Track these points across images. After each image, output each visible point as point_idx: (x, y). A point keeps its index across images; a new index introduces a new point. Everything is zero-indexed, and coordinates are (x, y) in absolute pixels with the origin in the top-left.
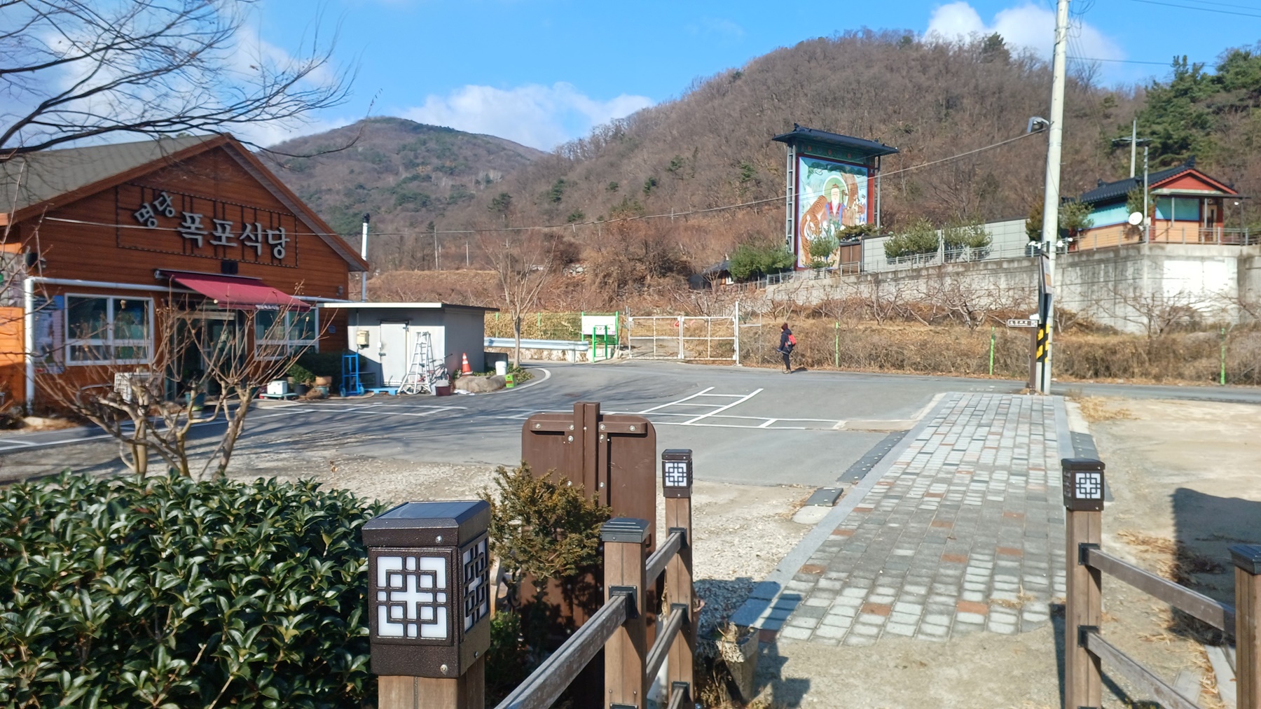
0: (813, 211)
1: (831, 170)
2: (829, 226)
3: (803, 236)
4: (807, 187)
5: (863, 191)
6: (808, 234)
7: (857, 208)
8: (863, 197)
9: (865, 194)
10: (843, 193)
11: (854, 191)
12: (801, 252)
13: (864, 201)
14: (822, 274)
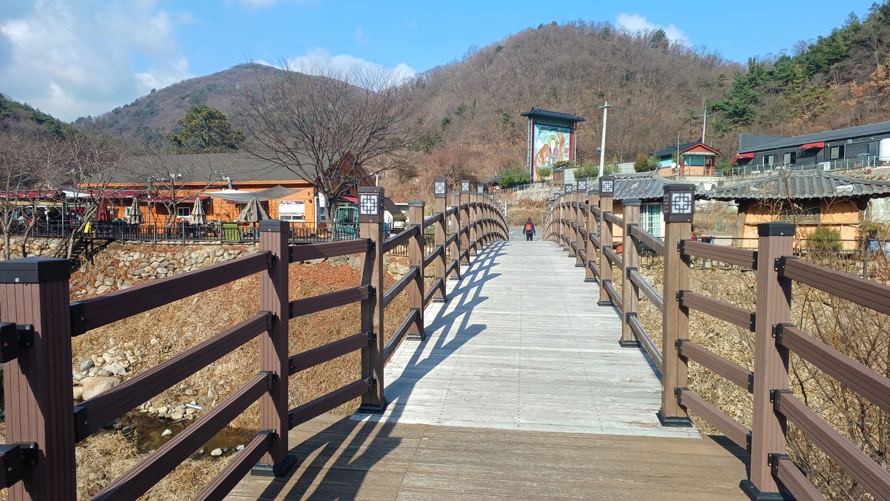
0: (541, 152)
1: (551, 130)
2: (549, 160)
3: (536, 165)
4: (538, 140)
5: (567, 141)
6: (539, 164)
7: (564, 150)
8: (567, 144)
9: (569, 142)
10: (557, 142)
11: (562, 142)
12: (535, 174)
13: (568, 146)
14: (545, 185)
